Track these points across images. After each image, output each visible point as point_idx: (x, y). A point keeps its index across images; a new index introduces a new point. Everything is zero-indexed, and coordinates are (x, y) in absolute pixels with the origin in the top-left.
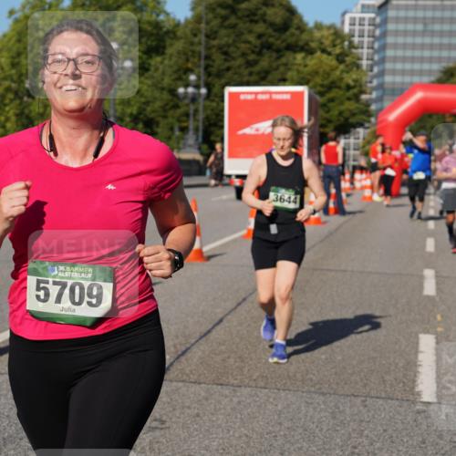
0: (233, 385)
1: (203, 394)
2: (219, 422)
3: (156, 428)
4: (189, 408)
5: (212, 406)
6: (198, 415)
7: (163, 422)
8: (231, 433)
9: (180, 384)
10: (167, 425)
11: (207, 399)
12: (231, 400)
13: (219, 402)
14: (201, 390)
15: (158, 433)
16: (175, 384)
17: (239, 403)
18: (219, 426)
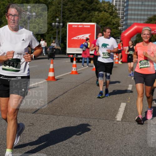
0: (57, 115)
1: (47, 117)
2: (51, 125)
3: (31, 126)
4: (42, 121)
5: (50, 121)
6: (45, 123)
7: (33, 124)
8: (54, 127)
9: (41, 114)
10: (35, 125)
11: (48, 119)
12: (56, 119)
13: (52, 119)
14: (47, 116)
15: (31, 127)
16: (39, 114)
17: (58, 120)
18: (51, 126)
